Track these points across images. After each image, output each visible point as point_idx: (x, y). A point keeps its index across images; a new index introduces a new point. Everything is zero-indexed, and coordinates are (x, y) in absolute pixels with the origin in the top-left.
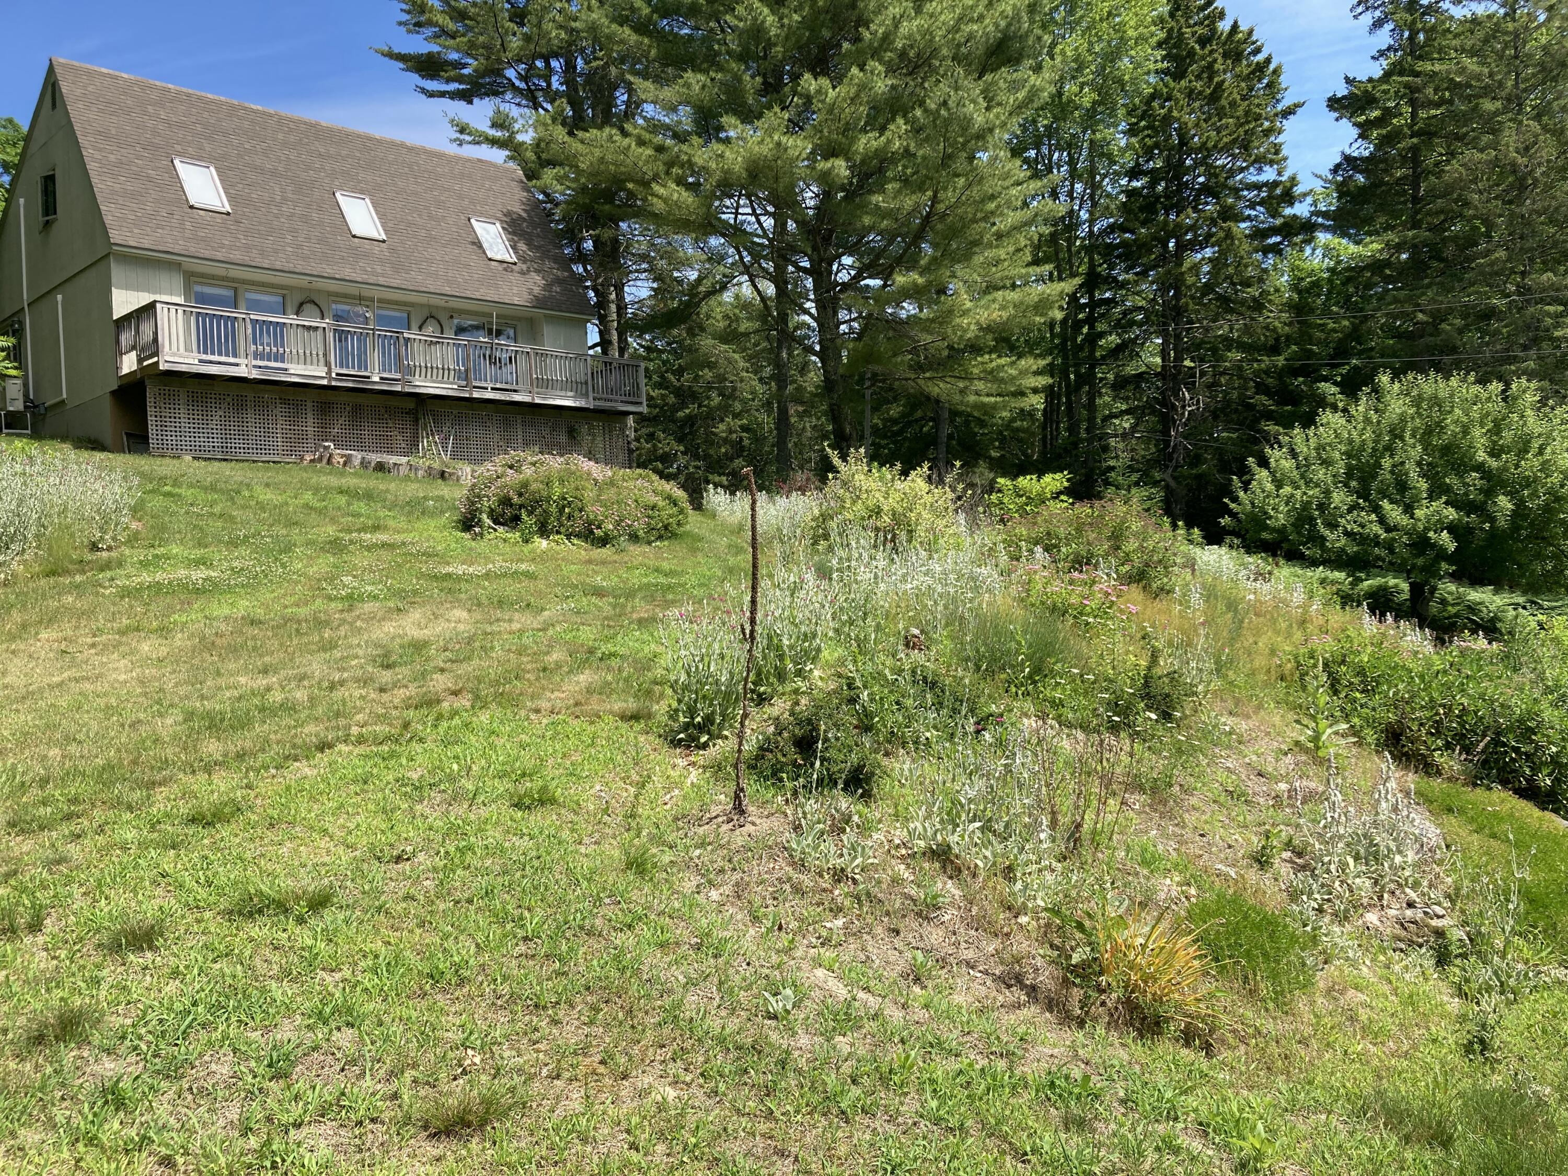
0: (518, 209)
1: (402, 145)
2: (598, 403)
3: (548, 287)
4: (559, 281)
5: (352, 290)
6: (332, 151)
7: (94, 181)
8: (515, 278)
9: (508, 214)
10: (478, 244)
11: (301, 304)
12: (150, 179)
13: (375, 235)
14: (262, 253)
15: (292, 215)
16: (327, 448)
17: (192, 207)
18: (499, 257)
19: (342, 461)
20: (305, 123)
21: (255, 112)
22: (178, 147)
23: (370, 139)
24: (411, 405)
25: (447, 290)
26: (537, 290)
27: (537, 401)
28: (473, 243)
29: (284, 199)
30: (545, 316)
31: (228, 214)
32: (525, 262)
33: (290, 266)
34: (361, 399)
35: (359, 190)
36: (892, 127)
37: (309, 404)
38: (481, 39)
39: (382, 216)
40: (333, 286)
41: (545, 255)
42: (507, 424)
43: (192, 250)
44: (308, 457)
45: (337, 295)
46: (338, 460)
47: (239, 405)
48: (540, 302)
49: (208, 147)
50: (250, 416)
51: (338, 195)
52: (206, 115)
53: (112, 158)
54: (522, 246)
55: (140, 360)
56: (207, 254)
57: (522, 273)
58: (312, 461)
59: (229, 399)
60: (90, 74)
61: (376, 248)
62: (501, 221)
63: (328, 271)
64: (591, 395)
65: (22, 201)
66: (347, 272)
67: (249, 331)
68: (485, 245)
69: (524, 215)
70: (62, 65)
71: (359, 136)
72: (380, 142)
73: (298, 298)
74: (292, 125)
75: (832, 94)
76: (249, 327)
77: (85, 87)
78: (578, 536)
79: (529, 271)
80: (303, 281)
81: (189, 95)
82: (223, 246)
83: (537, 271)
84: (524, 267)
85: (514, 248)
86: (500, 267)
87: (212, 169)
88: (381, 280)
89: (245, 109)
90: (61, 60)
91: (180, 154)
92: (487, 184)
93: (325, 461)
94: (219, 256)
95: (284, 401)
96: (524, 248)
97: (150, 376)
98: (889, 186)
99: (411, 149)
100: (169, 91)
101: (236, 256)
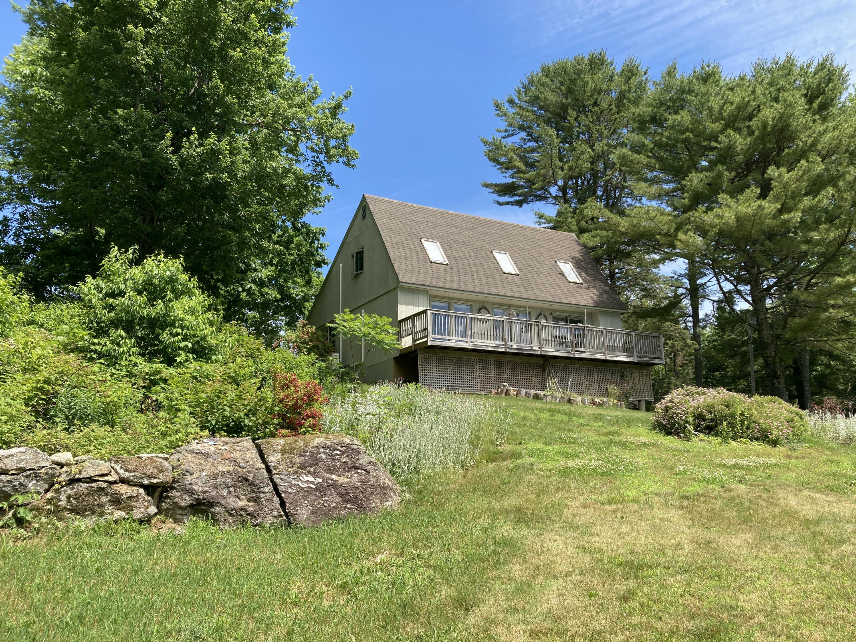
0: (577, 255)
1: (518, 226)
2: (639, 359)
3: (600, 295)
4: (606, 292)
5: (505, 301)
6: (488, 231)
7: (389, 251)
8: (583, 291)
9: (574, 258)
10: (562, 274)
11: (480, 309)
12: (412, 250)
13: (513, 272)
14: (465, 283)
15: (475, 264)
16: (504, 386)
17: (431, 262)
18: (573, 281)
19: (515, 393)
20: (473, 218)
21: (451, 214)
22: (422, 234)
23: (503, 224)
24: (541, 361)
25: (552, 299)
26: (595, 297)
27: (608, 358)
28: (560, 274)
29: (470, 256)
30: (601, 311)
31: (447, 265)
32: (586, 282)
33: (477, 290)
34: (517, 359)
35: (503, 250)
36: (823, 192)
37: (492, 362)
38: (542, 171)
39: (515, 262)
40: (496, 299)
41: (595, 279)
42: (589, 372)
43: (435, 283)
44: (494, 391)
45: (496, 304)
46: (513, 392)
47: (459, 363)
48: (598, 304)
49: (434, 233)
50: (465, 369)
51: (494, 252)
52: (431, 217)
53: (395, 240)
54: (584, 274)
55: (414, 341)
56: (441, 285)
57: (586, 288)
58: (496, 393)
59: (455, 360)
60: (381, 201)
61: (516, 279)
62: (572, 262)
63: (496, 291)
64: (635, 354)
65: (341, 265)
66: (504, 291)
67: (468, 323)
68: (566, 275)
69: (581, 258)
70: (369, 197)
71: (498, 223)
72: (508, 225)
73: (478, 306)
74: (468, 220)
75: (787, 176)
76: (468, 321)
77: (380, 207)
78: (757, 439)
79: (589, 287)
80: (481, 297)
81: (423, 209)
82: (447, 281)
83: (594, 287)
84: (587, 285)
85: (580, 275)
86: (575, 286)
87: (438, 243)
88: (520, 295)
89: (447, 213)
90: (369, 195)
91: (424, 237)
92: (561, 243)
93: (504, 393)
94: (446, 286)
95: (481, 361)
96: (585, 275)
97: (420, 349)
98: (822, 227)
99: (522, 228)
100: (414, 207)
101: (453, 285)
